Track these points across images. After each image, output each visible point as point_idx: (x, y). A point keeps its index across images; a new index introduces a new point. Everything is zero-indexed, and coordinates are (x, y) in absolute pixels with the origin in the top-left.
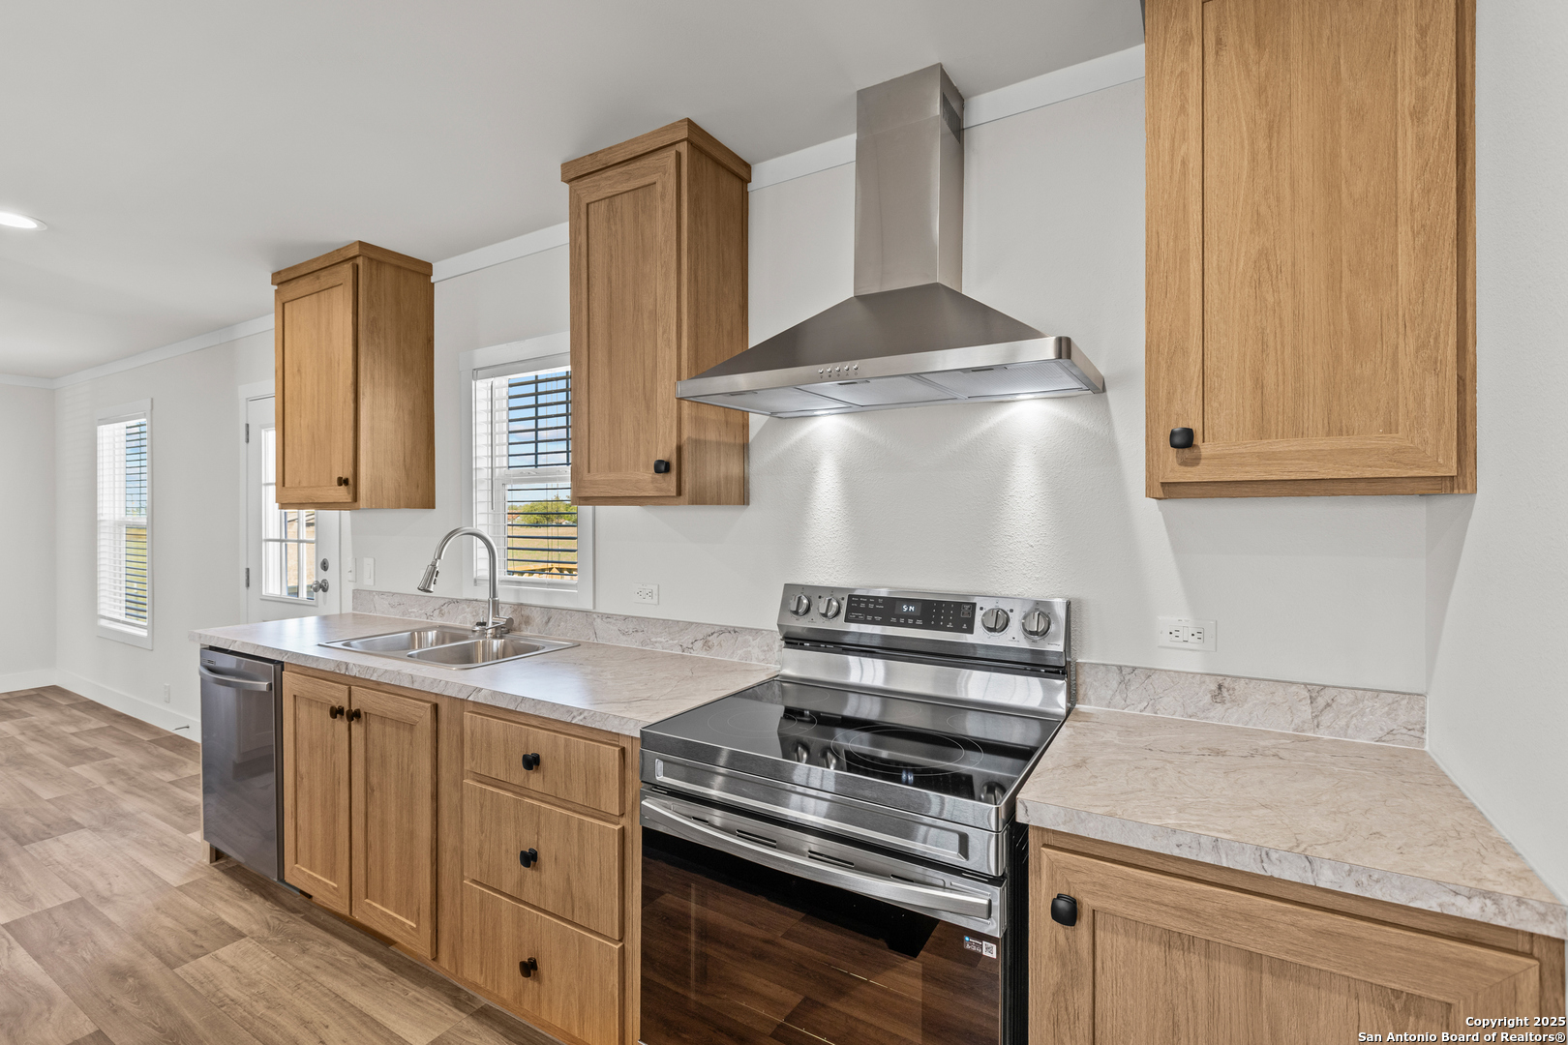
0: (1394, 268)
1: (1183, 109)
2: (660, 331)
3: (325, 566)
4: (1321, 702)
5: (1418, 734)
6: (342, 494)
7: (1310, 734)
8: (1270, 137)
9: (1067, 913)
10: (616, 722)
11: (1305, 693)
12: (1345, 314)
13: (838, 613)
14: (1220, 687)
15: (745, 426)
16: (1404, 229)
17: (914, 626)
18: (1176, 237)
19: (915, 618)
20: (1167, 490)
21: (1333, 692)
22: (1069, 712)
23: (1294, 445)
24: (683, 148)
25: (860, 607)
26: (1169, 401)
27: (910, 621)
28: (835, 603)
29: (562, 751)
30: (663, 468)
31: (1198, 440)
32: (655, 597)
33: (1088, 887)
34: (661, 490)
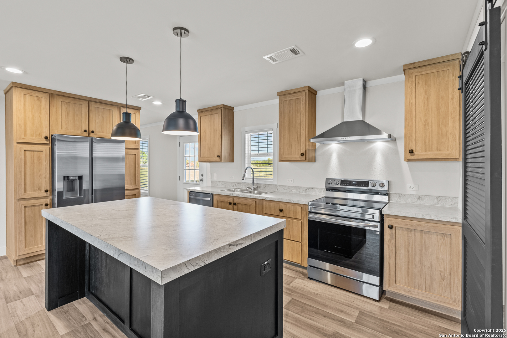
0: (448, 123)
1: (412, 94)
2: (301, 128)
3: (202, 175)
4: (439, 199)
5: (457, 205)
6: (218, 159)
7: (437, 205)
8: (427, 100)
9: (391, 227)
10: (301, 202)
11: (436, 198)
12: (440, 131)
13: (338, 184)
14: (419, 197)
15: (315, 146)
16: (450, 117)
17: (356, 186)
18: (410, 116)
19: (356, 184)
20: (409, 160)
21: (441, 197)
22: (388, 202)
23: (431, 153)
24: (307, 91)
25: (343, 182)
26: (409, 145)
27: (355, 185)
28: (338, 182)
29: (288, 208)
30: (302, 155)
31: (414, 151)
32: (293, 182)
33: (395, 223)
34: (302, 159)
